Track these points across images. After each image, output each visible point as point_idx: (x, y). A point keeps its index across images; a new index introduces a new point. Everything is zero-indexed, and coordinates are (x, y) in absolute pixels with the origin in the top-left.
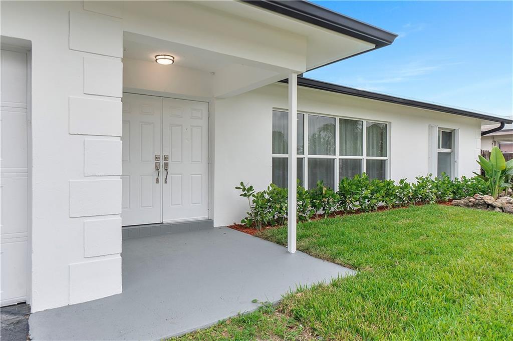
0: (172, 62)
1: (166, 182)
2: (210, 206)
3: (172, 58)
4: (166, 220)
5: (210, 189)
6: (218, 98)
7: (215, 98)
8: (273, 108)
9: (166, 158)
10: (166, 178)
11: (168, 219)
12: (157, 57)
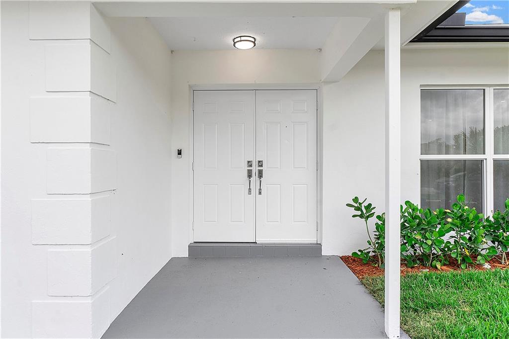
0: (253, 45)
1: (260, 193)
2: (319, 227)
3: (253, 40)
4: (262, 239)
5: (319, 203)
6: (327, 82)
7: (324, 82)
8: (421, 86)
9: (260, 164)
10: (260, 189)
11: (263, 239)
12: (236, 41)
